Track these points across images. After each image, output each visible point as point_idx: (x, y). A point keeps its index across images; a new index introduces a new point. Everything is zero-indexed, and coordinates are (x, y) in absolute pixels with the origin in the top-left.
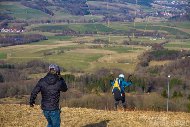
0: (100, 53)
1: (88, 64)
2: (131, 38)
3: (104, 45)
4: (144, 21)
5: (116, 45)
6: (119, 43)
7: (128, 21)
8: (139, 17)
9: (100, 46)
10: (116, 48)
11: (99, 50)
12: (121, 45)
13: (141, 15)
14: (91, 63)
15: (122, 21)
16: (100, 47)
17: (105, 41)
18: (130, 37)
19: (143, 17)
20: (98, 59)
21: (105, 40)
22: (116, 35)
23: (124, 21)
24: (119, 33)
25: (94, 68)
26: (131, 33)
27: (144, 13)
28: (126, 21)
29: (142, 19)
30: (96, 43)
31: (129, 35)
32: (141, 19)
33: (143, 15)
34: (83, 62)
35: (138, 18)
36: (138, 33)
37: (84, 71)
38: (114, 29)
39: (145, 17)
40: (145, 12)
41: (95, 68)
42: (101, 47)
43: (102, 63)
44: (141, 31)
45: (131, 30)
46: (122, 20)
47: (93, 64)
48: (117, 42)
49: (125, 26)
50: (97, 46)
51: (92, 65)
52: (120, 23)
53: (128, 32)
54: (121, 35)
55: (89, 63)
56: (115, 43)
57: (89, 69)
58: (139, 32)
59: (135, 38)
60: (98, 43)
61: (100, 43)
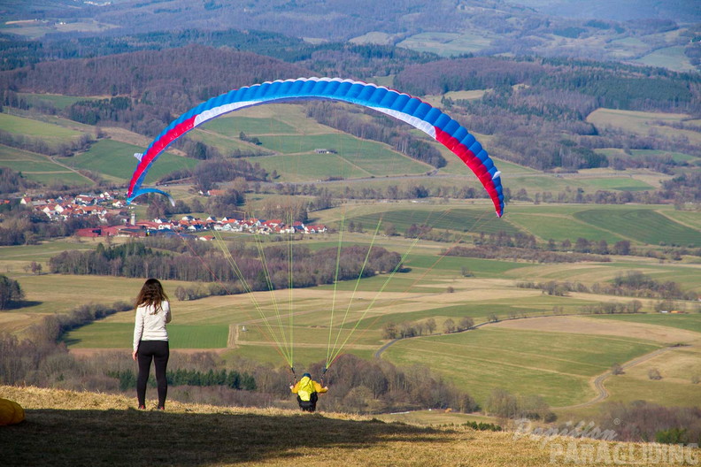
0: (634, 339)
1: (577, 385)
3: (655, 301)
9: (637, 306)
11: (630, 324)
14: (592, 381)
16: (635, 311)
17: (663, 287)
20: (625, 364)
21: (662, 281)
25: (602, 400)
30: (621, 294)
34: (553, 374)
37: (557, 414)
41: (604, 404)
42: (642, 310)
43: (640, 383)
47: (597, 383)
50: (622, 307)
51: (593, 387)
55: (579, 381)
57: (577, 406)
60: (632, 295)
61: (640, 295)
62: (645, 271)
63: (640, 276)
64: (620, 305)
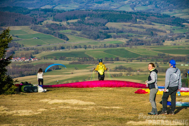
2: (159, 65)
3: (126, 73)
4: (175, 44)
5: (140, 73)
6: (145, 70)
7: (156, 45)
8: (170, 40)
10: (140, 76)
11: (120, 79)
12: (146, 73)
13: (171, 36)
15: (149, 45)
16: (121, 76)
17: (128, 69)
18: (157, 63)
19: (174, 40)
21: (128, 67)
22: (141, 61)
23: (151, 45)
24: (145, 58)
26: (159, 58)
27: (175, 34)
28: (154, 44)
29: (173, 42)
30: (117, 71)
31: (157, 60)
32: (171, 42)
33: (174, 36)
35: (168, 40)
36: (167, 58)
38: (139, 54)
39: (176, 39)
40: (177, 33)
42: (123, 75)
44: (172, 56)
45: (159, 55)
46: (148, 43)
48: (142, 69)
49: (152, 50)
50: (117, 75)
52: (146, 47)
53: (155, 57)
54: (147, 61)
56: (139, 70)
58: (169, 57)
59: (164, 64)
60: (120, 71)
61: (122, 71)
62: (123, 65)
63: (122, 66)
64: (117, 74)
